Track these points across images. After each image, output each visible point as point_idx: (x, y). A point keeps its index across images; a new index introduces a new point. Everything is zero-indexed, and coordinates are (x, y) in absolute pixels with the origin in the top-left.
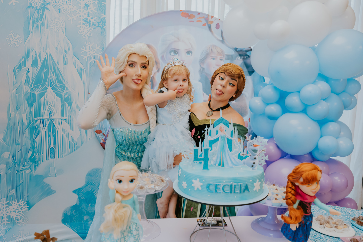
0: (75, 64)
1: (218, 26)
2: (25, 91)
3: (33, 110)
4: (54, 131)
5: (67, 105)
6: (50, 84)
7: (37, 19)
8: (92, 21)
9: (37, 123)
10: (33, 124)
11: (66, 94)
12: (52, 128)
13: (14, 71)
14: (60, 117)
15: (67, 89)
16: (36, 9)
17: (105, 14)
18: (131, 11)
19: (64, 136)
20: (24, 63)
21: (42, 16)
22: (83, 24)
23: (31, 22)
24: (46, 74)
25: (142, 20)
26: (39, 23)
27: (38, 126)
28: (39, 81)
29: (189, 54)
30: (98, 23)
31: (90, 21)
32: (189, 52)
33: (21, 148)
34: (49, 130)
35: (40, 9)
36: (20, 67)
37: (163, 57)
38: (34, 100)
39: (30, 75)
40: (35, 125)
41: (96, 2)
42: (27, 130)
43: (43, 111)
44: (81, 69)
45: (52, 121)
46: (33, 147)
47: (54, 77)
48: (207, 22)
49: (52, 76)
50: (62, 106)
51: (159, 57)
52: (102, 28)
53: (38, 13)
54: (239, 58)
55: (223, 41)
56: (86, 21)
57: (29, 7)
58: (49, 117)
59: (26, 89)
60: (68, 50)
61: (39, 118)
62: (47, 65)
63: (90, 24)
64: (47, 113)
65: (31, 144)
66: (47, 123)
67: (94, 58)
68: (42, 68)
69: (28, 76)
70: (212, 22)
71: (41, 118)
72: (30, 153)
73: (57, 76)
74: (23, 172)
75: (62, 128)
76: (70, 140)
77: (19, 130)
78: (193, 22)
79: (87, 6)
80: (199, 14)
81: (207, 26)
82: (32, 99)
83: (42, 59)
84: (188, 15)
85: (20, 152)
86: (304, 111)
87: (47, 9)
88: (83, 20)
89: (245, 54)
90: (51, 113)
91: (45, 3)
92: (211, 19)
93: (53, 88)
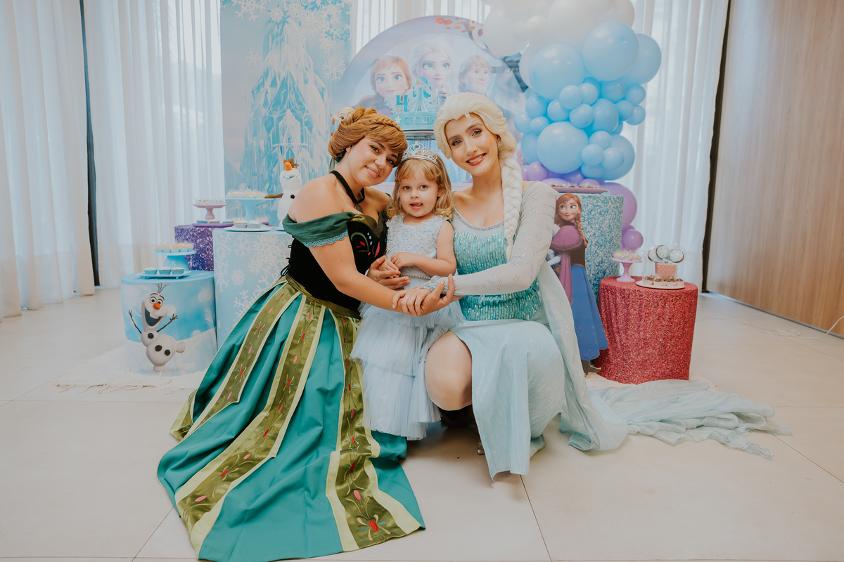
0: (316, 83)
1: (480, 33)
2: (263, 115)
3: (271, 135)
5: (307, 130)
6: (290, 106)
8: (335, 33)
9: (275, 151)
10: (271, 152)
11: (306, 117)
13: (253, 92)
14: (300, 144)
15: (307, 111)
16: (276, 24)
17: (349, 25)
20: (263, 84)
21: (282, 30)
22: (326, 37)
23: (270, 38)
24: (285, 95)
25: (394, 27)
26: (279, 39)
27: (276, 154)
28: (278, 103)
29: (446, 67)
30: (341, 35)
31: (333, 34)
32: (446, 65)
33: (258, 180)
35: (280, 23)
36: (258, 88)
37: (415, 72)
38: (272, 125)
39: (269, 96)
40: (273, 153)
41: (340, 12)
42: (264, 159)
43: (281, 137)
44: (323, 89)
45: (290, 149)
46: (270, 178)
47: (293, 98)
48: (467, 28)
49: (291, 97)
50: (302, 131)
51: (411, 72)
52: (345, 41)
53: (278, 27)
54: (508, 70)
55: (487, 50)
56: (328, 34)
57: (269, 22)
58: (287, 144)
59: (264, 112)
60: (308, 67)
61: (277, 145)
62: (287, 85)
63: (332, 37)
64: (285, 139)
65: (269, 174)
66: (286, 150)
67: (337, 75)
68: (281, 88)
69: (266, 97)
70: (474, 28)
71: (280, 145)
72: (268, 185)
73: (297, 96)
74: (260, 206)
75: (301, 156)
76: (310, 170)
77: (256, 158)
78: (450, 28)
79: (329, 16)
80: (457, 18)
81: (467, 33)
82: (270, 123)
83: (282, 78)
84: (444, 21)
85: (257, 184)
86: (568, 120)
87: (287, 22)
88: (325, 32)
89: (513, 65)
90: (289, 139)
91: (286, 17)
92: (471, 25)
93: (292, 111)
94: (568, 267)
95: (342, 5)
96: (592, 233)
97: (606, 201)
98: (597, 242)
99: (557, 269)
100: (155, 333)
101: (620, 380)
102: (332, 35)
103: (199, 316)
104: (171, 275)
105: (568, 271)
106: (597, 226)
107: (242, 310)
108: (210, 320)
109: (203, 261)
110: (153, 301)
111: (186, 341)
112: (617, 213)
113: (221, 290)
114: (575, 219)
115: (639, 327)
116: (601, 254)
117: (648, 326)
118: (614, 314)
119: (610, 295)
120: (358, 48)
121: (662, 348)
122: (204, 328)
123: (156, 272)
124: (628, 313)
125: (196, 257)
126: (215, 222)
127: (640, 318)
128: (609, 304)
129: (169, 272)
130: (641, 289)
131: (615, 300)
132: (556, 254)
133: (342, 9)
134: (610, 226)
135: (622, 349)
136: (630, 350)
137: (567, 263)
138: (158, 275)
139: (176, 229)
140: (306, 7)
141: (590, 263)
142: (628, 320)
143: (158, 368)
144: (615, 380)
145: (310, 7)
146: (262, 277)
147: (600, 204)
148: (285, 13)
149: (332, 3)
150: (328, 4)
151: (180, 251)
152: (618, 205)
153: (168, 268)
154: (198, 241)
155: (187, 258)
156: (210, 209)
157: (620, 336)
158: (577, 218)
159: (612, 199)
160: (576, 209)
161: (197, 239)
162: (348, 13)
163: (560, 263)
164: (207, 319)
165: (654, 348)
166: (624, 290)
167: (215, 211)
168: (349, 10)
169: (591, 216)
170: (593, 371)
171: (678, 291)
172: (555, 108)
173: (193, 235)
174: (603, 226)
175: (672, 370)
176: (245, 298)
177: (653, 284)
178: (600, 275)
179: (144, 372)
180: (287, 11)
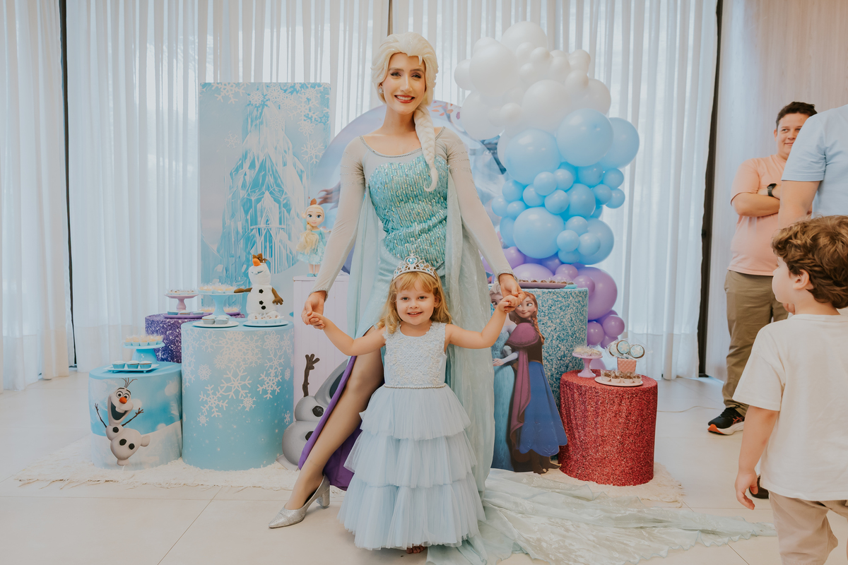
0: (295, 165)
1: (458, 116)
2: (241, 196)
3: (249, 217)
4: (271, 242)
5: (286, 212)
6: (268, 189)
7: (256, 118)
8: (314, 116)
9: (253, 232)
10: (249, 233)
11: (284, 199)
12: (269, 238)
13: (231, 174)
14: (278, 226)
15: (286, 194)
16: (256, 107)
17: (328, 108)
18: (359, 103)
19: (282, 247)
20: (241, 166)
21: (261, 113)
22: (305, 120)
23: (249, 121)
24: (264, 176)
26: (258, 122)
27: (254, 236)
28: (256, 185)
30: (320, 118)
31: (312, 117)
33: (236, 261)
34: (265, 241)
35: (259, 107)
36: (237, 170)
38: (251, 207)
39: (248, 178)
40: (250, 235)
41: (319, 96)
42: (242, 240)
43: (259, 219)
44: (302, 171)
45: (268, 231)
47: (272, 180)
48: (445, 111)
49: (269, 179)
50: (280, 213)
52: (324, 124)
53: (257, 110)
54: (487, 152)
56: (307, 117)
57: (248, 105)
58: (265, 226)
59: (243, 194)
60: (287, 150)
61: (255, 227)
62: (265, 167)
63: (311, 120)
64: (263, 221)
65: (246, 256)
66: (264, 232)
67: (316, 158)
68: (260, 171)
69: (244, 179)
70: (452, 111)
71: (257, 226)
72: (245, 266)
73: (275, 179)
75: (279, 238)
77: (233, 240)
79: (309, 100)
81: (445, 116)
82: (248, 205)
83: (260, 161)
85: (234, 265)
86: (543, 205)
87: (267, 106)
88: (305, 116)
89: (492, 147)
90: (267, 221)
91: (265, 100)
92: (449, 108)
93: (271, 193)
94: (525, 363)
95: (321, 88)
96: (553, 328)
97: (566, 296)
98: (559, 336)
99: (515, 365)
100: (120, 427)
101: (580, 477)
102: (311, 119)
103: (165, 409)
104: (139, 369)
105: (525, 367)
106: (558, 321)
107: (207, 404)
108: (175, 412)
109: (172, 353)
110: (120, 395)
111: (150, 434)
112: (580, 307)
113: (187, 384)
114: (531, 317)
115: (596, 424)
116: (563, 348)
117: (605, 423)
118: (572, 410)
119: (568, 391)
120: (337, 131)
121: (620, 446)
122: (170, 421)
123: (124, 366)
124: (586, 410)
125: (165, 349)
126: (185, 314)
127: (597, 415)
128: (568, 400)
129: (137, 365)
130: (598, 387)
131: (573, 395)
132: (513, 351)
133: (321, 92)
134: (572, 320)
135: (581, 446)
136: (589, 446)
137: (525, 360)
138: (126, 369)
139: (147, 320)
140: (285, 91)
141: (551, 358)
142: (586, 417)
143: (121, 462)
144: (575, 477)
145: (289, 90)
146: (228, 372)
147: (560, 299)
148: (265, 96)
149: (311, 87)
150: (307, 87)
151: (149, 344)
152: (581, 299)
153: (137, 362)
154: (168, 333)
155: (156, 351)
156: (181, 300)
157: (579, 432)
158: (534, 315)
159: (573, 294)
160: (532, 307)
161: (167, 330)
162: (327, 96)
163: (517, 359)
164: (173, 412)
165: (612, 446)
166: (581, 386)
167: (186, 300)
168: (328, 94)
169: (551, 311)
170: (554, 467)
171: (634, 388)
172: (529, 193)
173: (163, 327)
174: (564, 320)
175: (631, 468)
176: (210, 392)
177: (610, 380)
178: (563, 369)
179: (107, 466)
180: (266, 95)
